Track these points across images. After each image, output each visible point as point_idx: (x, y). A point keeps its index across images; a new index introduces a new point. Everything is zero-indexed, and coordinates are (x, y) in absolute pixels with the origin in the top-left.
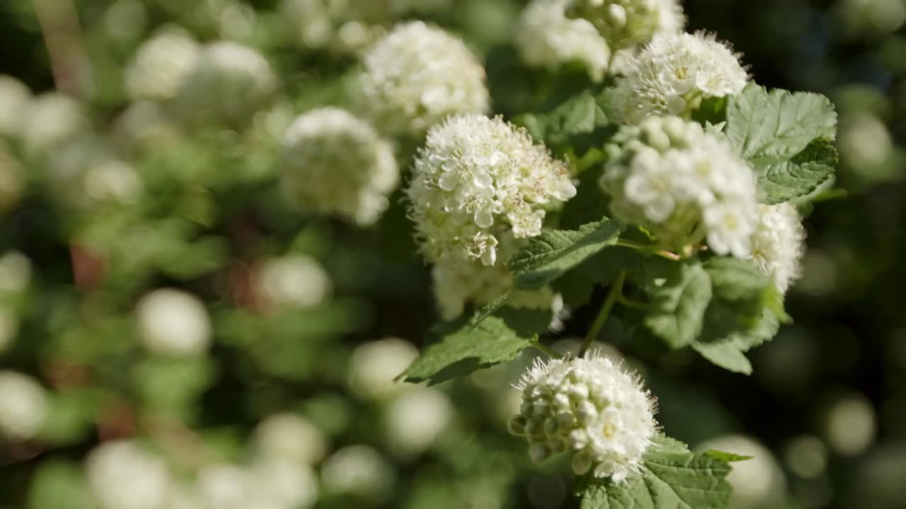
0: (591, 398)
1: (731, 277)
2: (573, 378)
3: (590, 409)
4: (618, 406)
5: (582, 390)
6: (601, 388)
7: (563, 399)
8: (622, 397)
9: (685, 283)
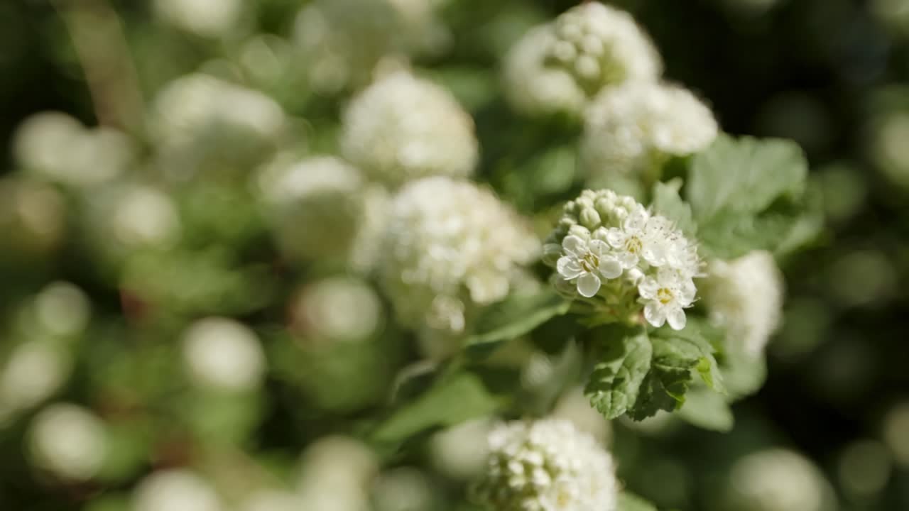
0: (546, 467)
1: (673, 348)
2: (528, 445)
3: (541, 478)
4: (573, 473)
5: (535, 459)
6: (554, 456)
7: (516, 468)
8: (577, 464)
9: (627, 355)
